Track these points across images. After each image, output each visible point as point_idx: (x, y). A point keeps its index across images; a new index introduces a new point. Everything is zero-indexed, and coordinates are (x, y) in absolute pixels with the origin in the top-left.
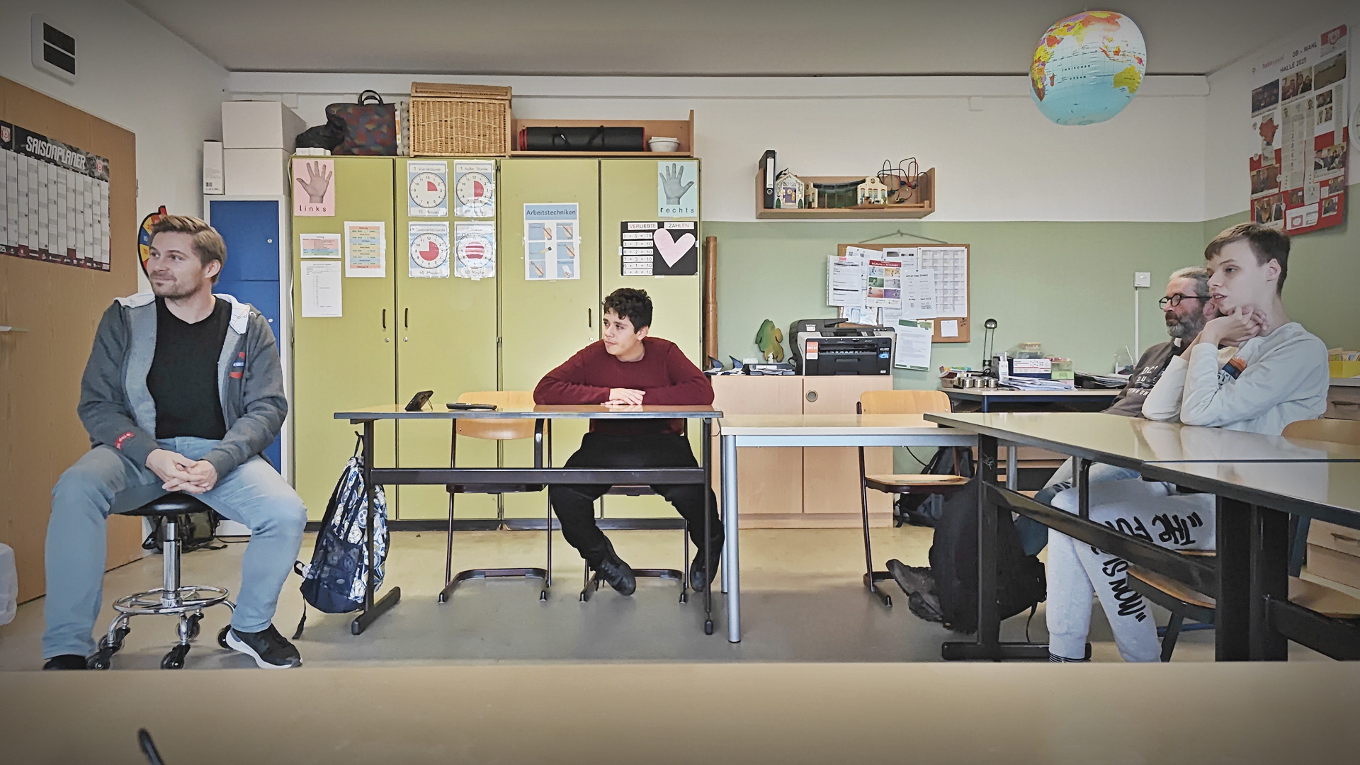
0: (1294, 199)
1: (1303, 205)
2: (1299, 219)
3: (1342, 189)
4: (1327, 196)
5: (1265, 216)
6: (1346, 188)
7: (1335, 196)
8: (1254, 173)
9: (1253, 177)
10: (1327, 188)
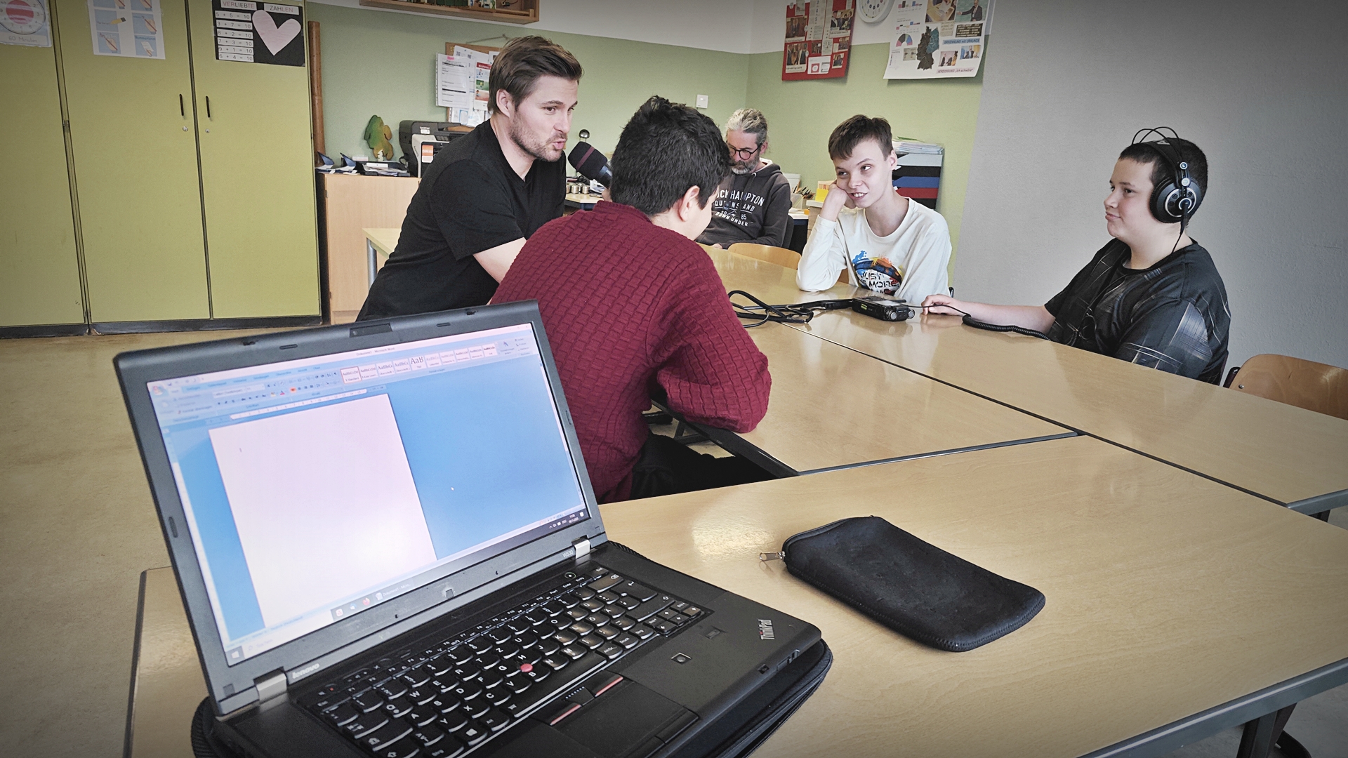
0: (815, 49)
1: (820, 55)
2: (817, 66)
3: (847, 46)
4: (837, 51)
5: (794, 59)
6: (850, 47)
7: (842, 52)
8: (789, 19)
9: (788, 22)
10: (838, 44)
